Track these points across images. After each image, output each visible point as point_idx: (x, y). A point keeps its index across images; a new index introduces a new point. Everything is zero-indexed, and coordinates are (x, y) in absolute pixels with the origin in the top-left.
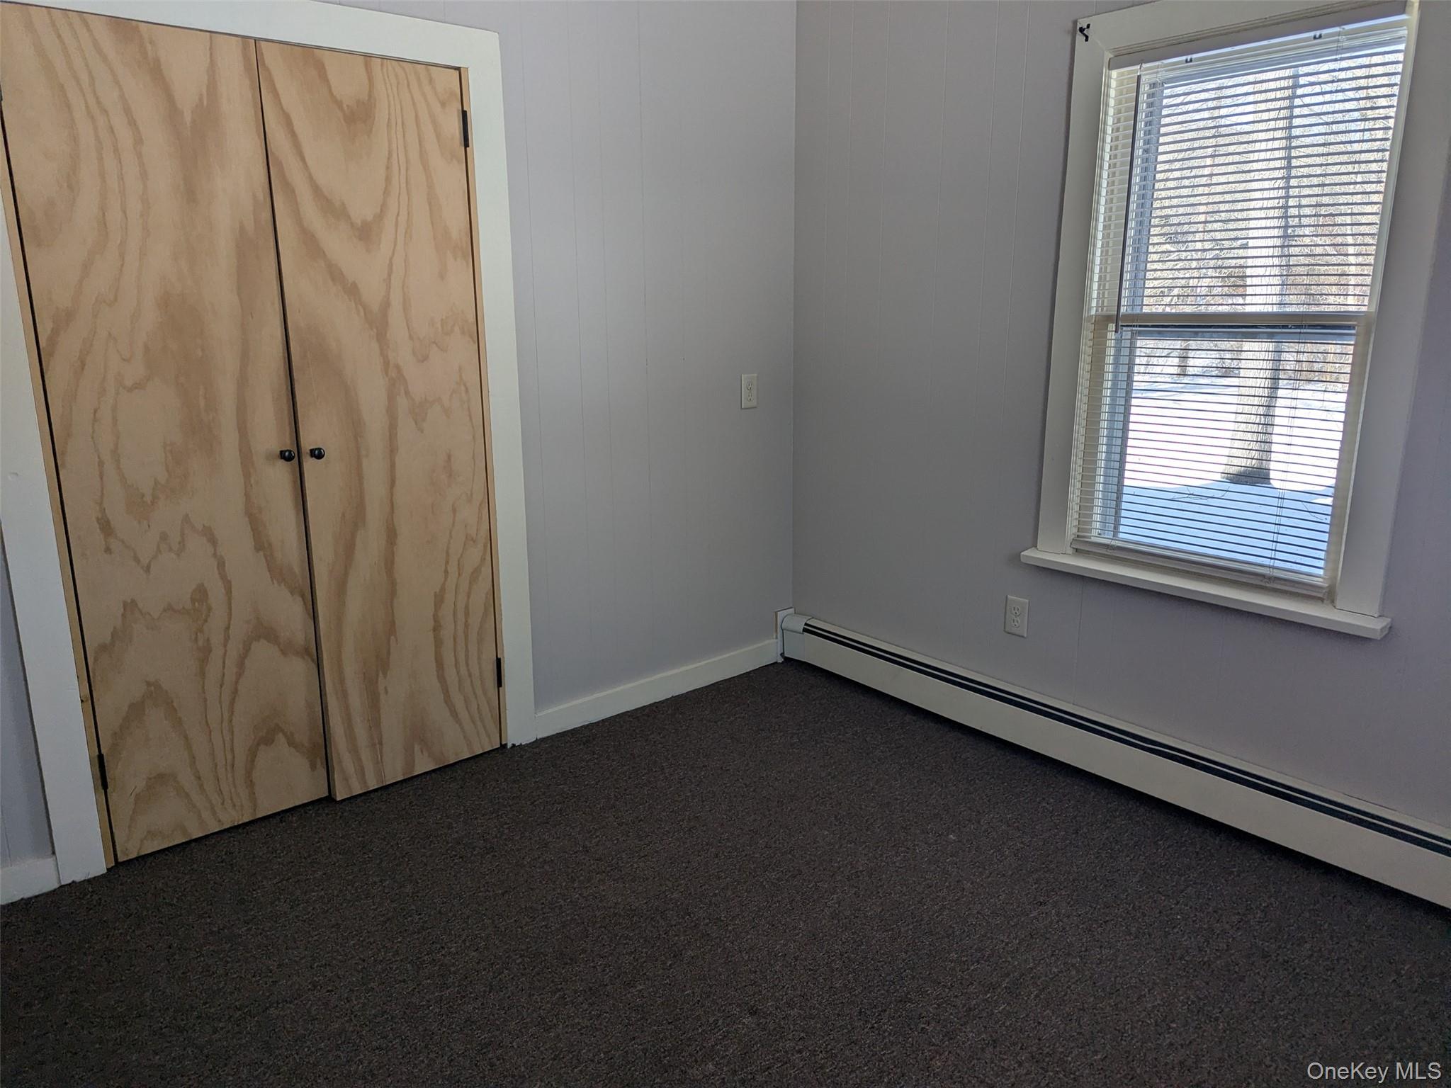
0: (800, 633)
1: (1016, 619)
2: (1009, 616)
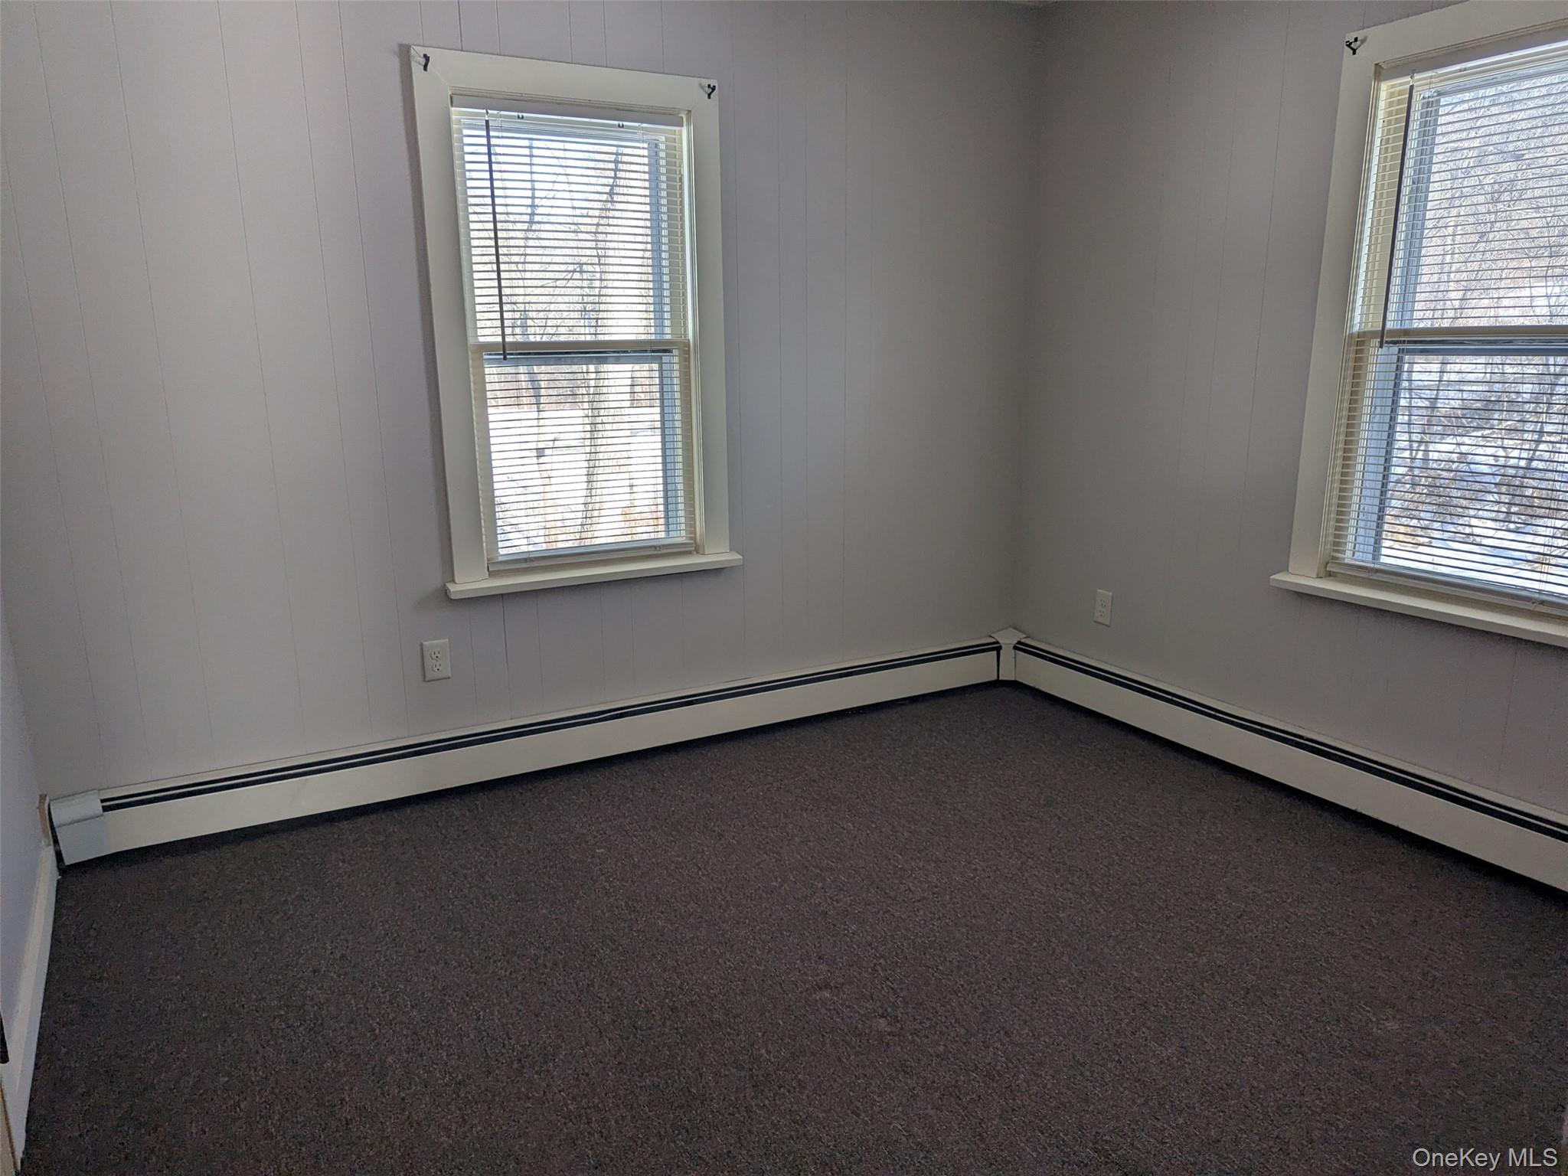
0: (102, 815)
1: (438, 663)
2: (429, 663)
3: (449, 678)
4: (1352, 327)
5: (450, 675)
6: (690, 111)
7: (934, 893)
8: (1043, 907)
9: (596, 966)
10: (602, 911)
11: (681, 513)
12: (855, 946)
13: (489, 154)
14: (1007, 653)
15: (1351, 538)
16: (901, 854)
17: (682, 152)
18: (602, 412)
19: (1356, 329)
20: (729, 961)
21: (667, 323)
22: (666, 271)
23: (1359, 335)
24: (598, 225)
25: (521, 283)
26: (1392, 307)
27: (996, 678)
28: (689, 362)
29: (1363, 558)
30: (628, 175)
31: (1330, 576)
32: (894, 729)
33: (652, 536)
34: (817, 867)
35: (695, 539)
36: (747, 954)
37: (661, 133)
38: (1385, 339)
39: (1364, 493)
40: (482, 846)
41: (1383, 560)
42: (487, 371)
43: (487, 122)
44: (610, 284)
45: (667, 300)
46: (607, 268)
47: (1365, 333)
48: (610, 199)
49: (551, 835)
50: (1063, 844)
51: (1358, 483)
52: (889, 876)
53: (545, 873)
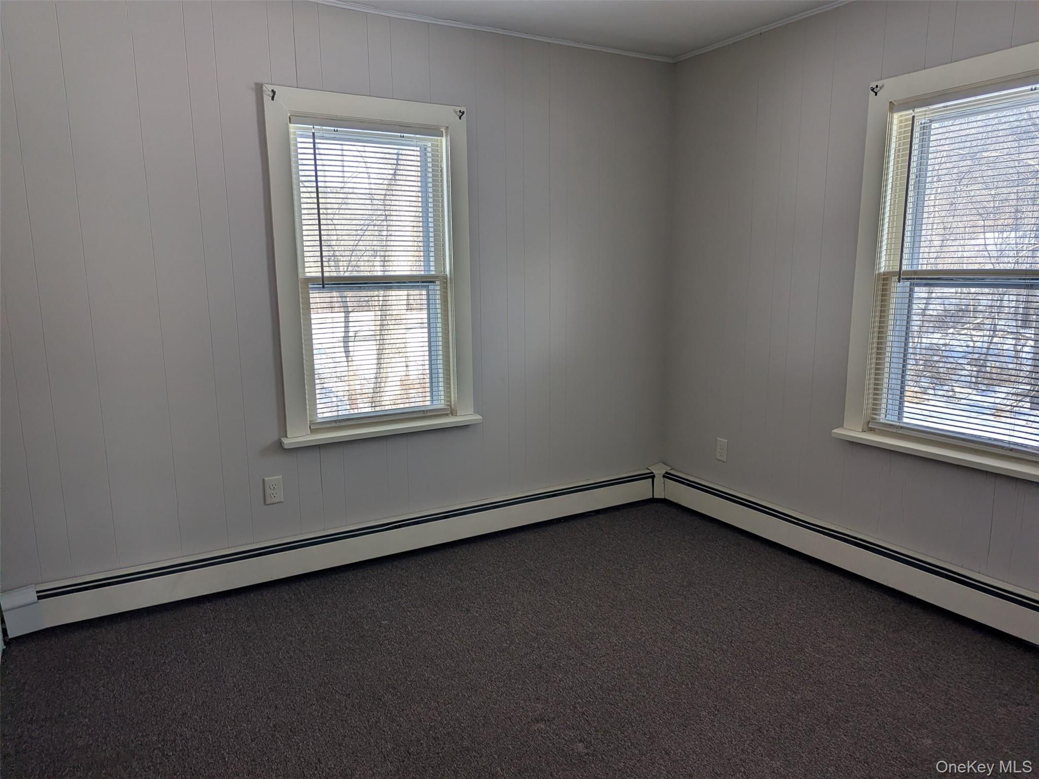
0: (36, 603)
1: (275, 492)
2: (268, 492)
3: (282, 502)
4: (880, 268)
5: (283, 500)
6: (448, 127)
7: (614, 650)
8: (689, 659)
9: (381, 708)
10: (386, 667)
11: (441, 389)
12: (561, 690)
13: (314, 148)
14: (659, 480)
15: (884, 406)
16: (591, 622)
17: (442, 153)
18: (388, 318)
19: (882, 270)
20: (474, 702)
21: (432, 264)
22: (431, 230)
23: (884, 274)
24: (385, 195)
25: (334, 232)
26: (905, 256)
27: (651, 497)
28: (447, 289)
29: (892, 419)
30: (405, 163)
31: (871, 430)
32: (585, 533)
33: (421, 404)
34: (534, 632)
35: (450, 406)
36: (486, 697)
37: (428, 142)
38: (902, 277)
39: (891, 377)
40: (303, 620)
41: (905, 420)
42: (311, 295)
43: (313, 133)
44: (393, 233)
45: (432, 249)
46: (391, 223)
47: (888, 272)
48: (393, 178)
49: (351, 611)
50: (700, 614)
51: (887, 370)
52: (583, 638)
53: (346, 639)
